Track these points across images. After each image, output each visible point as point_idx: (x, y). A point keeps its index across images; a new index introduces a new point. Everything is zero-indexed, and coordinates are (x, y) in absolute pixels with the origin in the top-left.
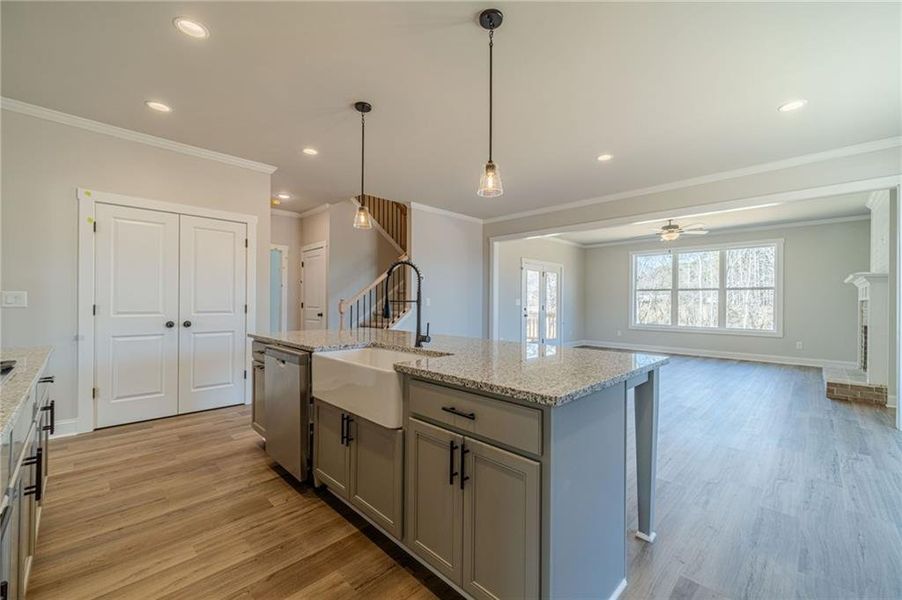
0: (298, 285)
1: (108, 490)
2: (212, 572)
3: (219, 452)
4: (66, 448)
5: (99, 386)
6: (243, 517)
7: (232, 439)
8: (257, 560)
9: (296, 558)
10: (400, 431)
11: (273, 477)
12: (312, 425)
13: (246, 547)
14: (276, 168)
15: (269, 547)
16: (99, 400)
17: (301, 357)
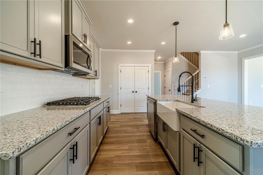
0: (164, 82)
1: (119, 127)
2: (130, 154)
3: (140, 124)
4: (116, 116)
5: (122, 104)
6: (140, 143)
7: (143, 121)
8: (139, 156)
9: (149, 161)
10: (178, 133)
11: (149, 134)
12: (157, 123)
13: (138, 151)
14: (155, 50)
15: (143, 154)
16: (122, 107)
17: (154, 102)
